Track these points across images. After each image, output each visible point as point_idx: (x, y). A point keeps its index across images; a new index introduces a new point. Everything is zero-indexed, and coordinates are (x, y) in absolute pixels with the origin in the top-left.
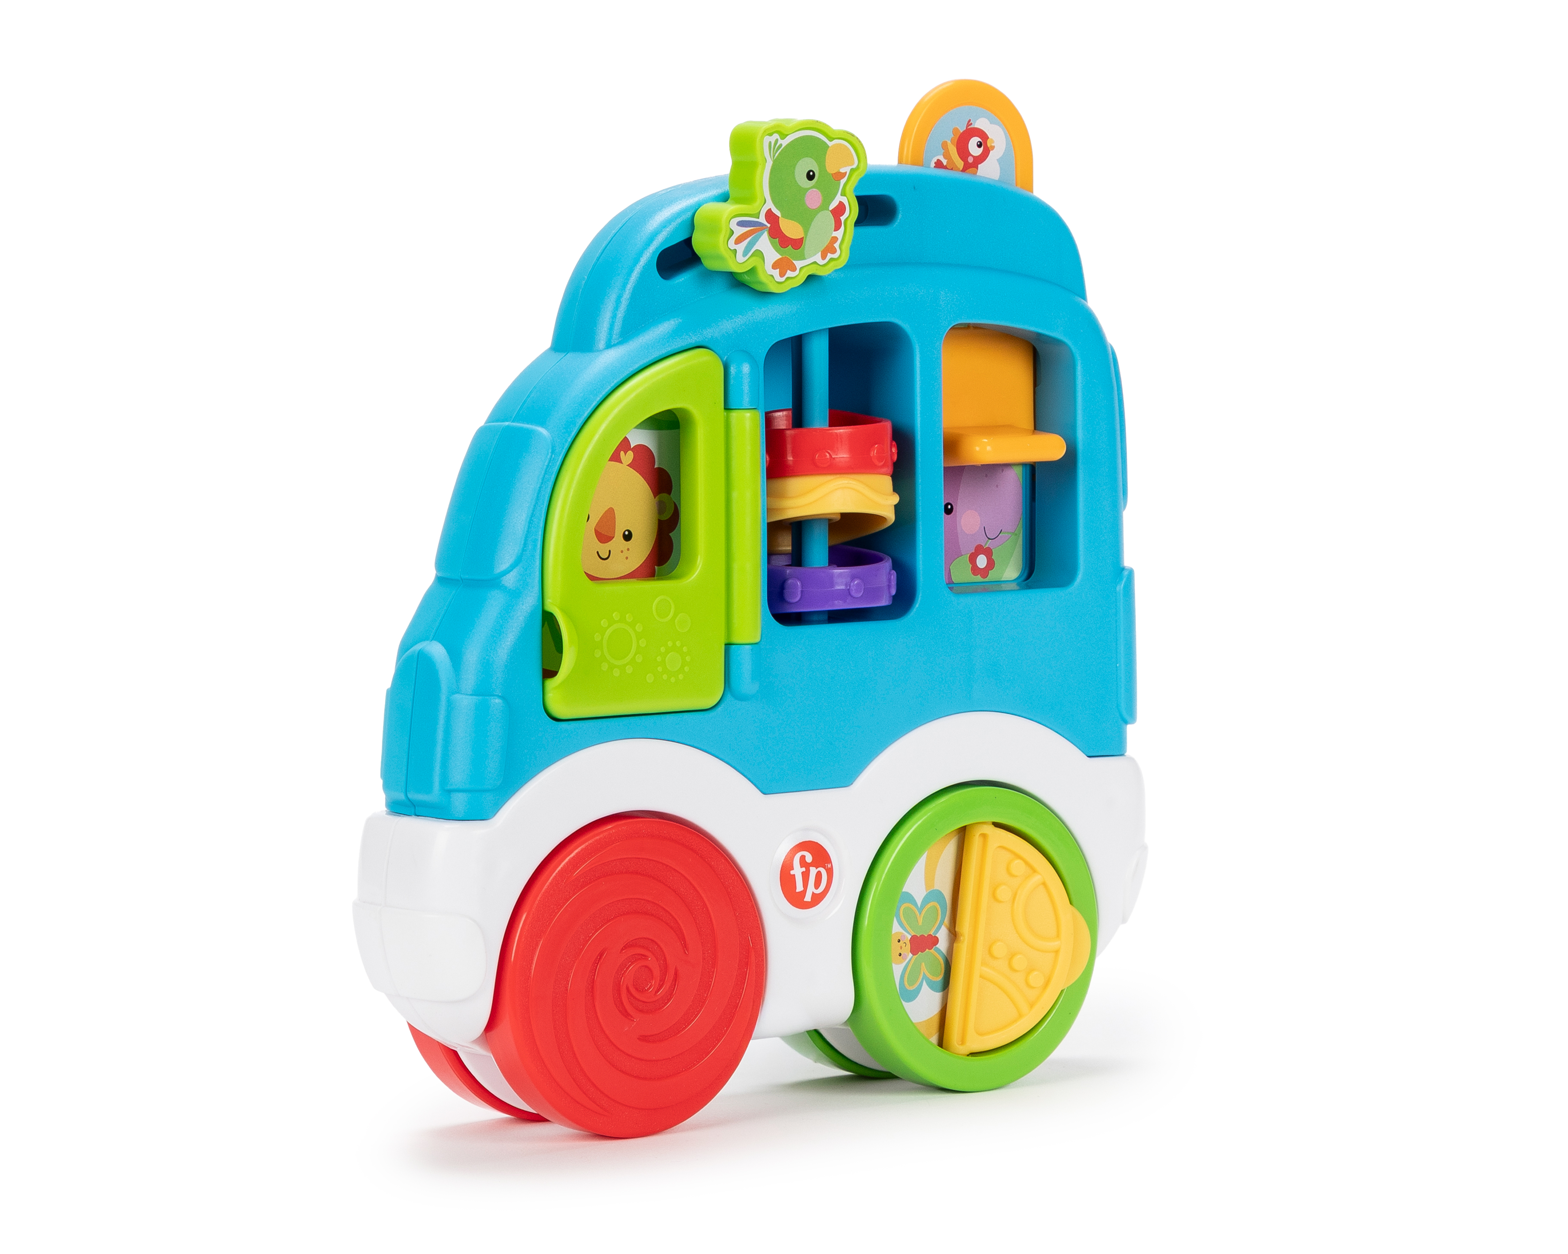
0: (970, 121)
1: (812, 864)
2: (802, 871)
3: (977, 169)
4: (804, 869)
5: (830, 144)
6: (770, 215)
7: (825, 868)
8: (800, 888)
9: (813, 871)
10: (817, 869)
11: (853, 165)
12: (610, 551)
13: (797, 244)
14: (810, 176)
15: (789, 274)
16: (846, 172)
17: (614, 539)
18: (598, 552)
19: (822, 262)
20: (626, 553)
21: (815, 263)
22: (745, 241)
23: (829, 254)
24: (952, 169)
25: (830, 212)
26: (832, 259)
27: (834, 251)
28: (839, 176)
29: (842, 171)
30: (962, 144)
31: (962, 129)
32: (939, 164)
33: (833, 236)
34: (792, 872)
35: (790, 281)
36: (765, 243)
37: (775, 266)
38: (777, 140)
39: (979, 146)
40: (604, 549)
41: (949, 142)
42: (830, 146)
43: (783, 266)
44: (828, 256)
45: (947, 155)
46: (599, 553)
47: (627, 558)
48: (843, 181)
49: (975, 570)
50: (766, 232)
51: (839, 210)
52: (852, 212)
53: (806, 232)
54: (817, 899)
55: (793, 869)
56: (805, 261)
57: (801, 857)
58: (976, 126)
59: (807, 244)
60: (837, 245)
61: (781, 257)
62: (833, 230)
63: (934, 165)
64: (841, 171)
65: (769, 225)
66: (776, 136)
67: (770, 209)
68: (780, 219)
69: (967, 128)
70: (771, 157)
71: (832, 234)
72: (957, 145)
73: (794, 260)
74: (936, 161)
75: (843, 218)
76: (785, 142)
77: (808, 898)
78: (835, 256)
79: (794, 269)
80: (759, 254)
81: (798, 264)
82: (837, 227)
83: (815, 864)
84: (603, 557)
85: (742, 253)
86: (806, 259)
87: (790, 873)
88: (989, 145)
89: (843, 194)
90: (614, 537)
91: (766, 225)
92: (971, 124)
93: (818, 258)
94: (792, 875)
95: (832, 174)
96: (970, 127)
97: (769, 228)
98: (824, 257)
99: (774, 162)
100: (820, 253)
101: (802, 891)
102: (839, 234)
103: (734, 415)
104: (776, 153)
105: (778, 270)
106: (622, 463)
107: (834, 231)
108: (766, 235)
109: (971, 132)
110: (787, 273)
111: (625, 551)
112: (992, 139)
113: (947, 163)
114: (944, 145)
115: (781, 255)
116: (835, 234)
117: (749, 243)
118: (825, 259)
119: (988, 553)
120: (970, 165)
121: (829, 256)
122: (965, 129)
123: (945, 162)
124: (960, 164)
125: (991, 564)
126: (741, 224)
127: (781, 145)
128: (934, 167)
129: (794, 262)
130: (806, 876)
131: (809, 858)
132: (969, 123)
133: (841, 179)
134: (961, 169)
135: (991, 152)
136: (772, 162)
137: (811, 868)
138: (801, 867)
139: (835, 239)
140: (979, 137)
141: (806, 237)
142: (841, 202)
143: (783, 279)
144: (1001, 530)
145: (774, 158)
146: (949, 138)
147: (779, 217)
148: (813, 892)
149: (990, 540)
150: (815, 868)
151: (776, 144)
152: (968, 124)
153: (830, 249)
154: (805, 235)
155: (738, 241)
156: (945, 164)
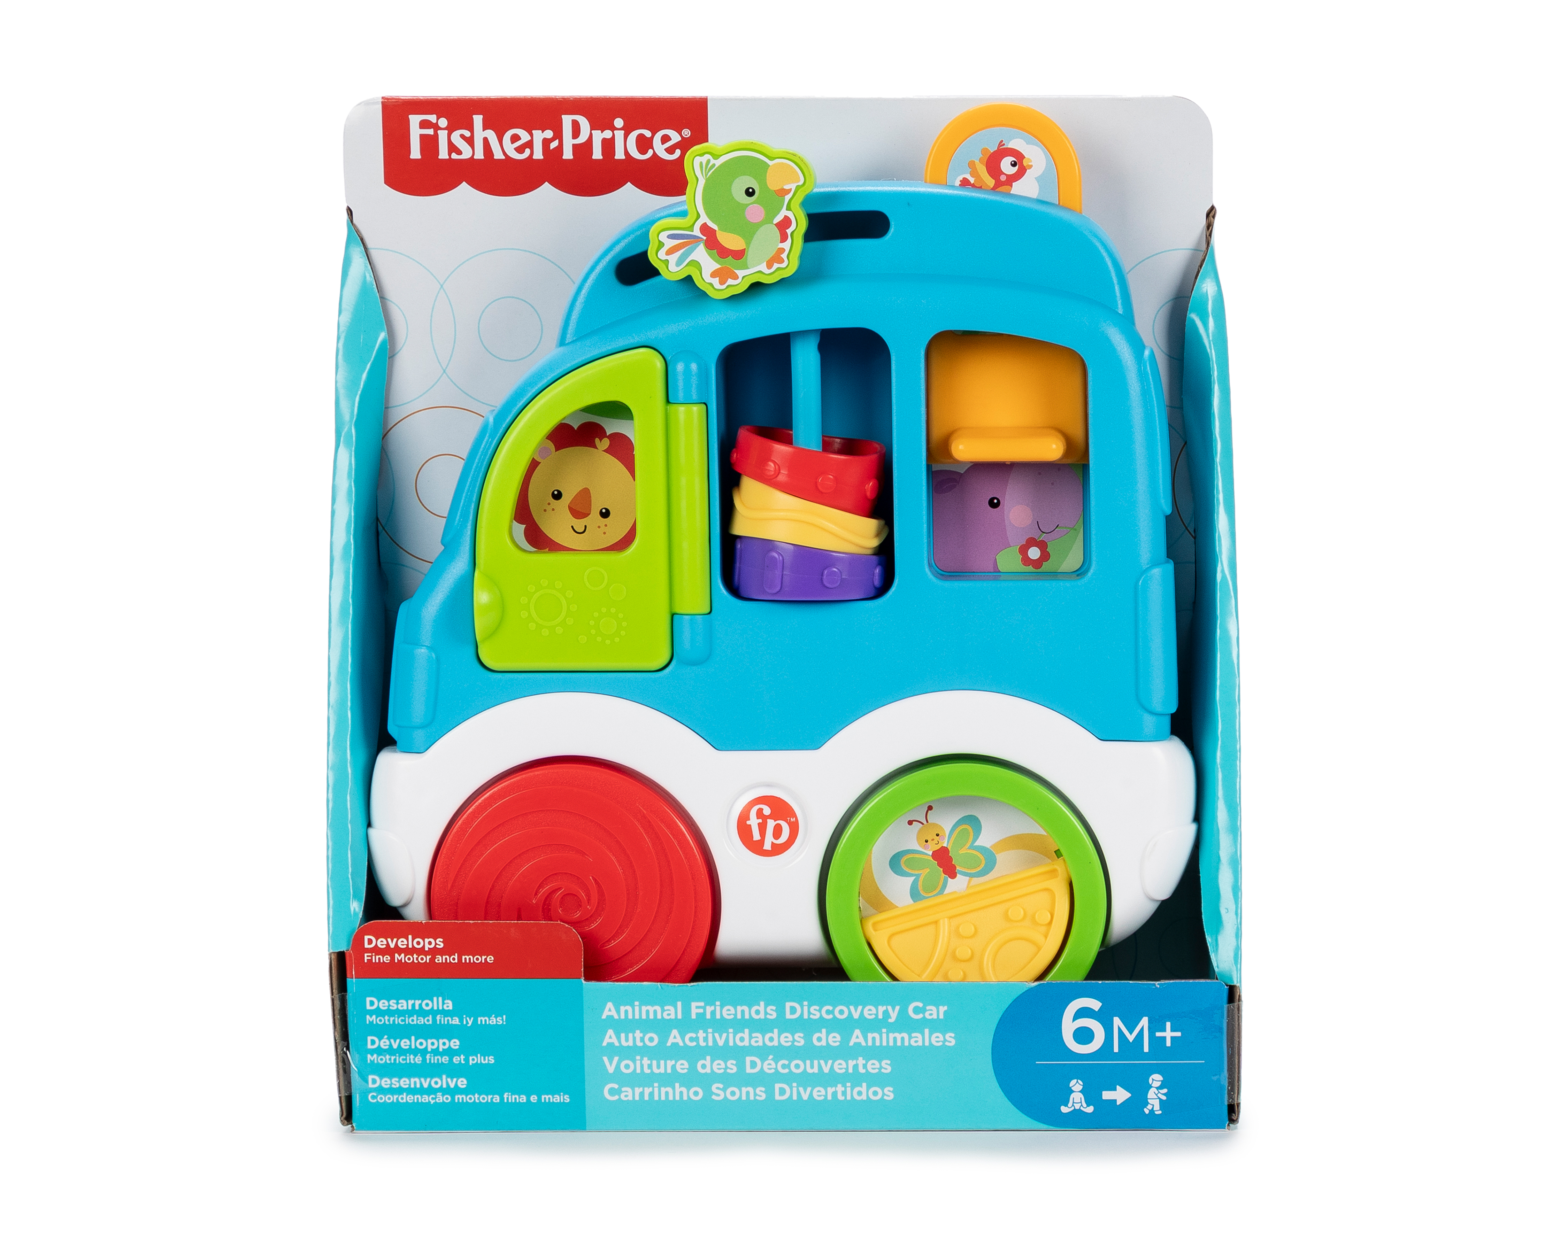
0: (1002, 141)
1: (770, 817)
2: (758, 822)
3: (1012, 187)
4: (760, 821)
5: (770, 163)
6: (705, 228)
7: (787, 822)
8: (756, 836)
9: (771, 824)
10: (775, 821)
11: (799, 182)
12: (586, 526)
13: (739, 255)
14: (750, 193)
15: (730, 282)
16: (791, 189)
17: (590, 516)
18: (572, 527)
19: (768, 271)
20: (603, 528)
21: (760, 272)
22: (677, 253)
23: (775, 264)
24: (981, 187)
25: (774, 226)
26: (778, 269)
27: (782, 261)
28: (783, 192)
29: (787, 187)
30: (993, 164)
31: (993, 148)
32: (965, 183)
33: (779, 247)
34: (748, 823)
35: (730, 289)
36: (701, 253)
37: (714, 275)
38: (709, 161)
39: (1014, 165)
40: (579, 524)
41: (977, 162)
42: (771, 165)
43: (723, 275)
44: (774, 266)
45: (974, 173)
46: (574, 527)
47: (605, 533)
48: (787, 198)
49: (1026, 561)
50: (702, 244)
51: (784, 224)
52: (800, 225)
53: (748, 244)
54: (778, 850)
55: (749, 820)
56: (748, 270)
57: (758, 810)
58: (1009, 147)
59: (750, 255)
60: (784, 256)
61: (720, 266)
62: (779, 242)
63: (960, 183)
64: (785, 188)
65: (705, 238)
66: (708, 157)
67: (706, 223)
68: (717, 232)
69: (998, 148)
70: (703, 176)
71: (778, 245)
72: (986, 165)
73: (736, 270)
74: (962, 179)
75: (789, 231)
76: (718, 162)
77: (767, 846)
78: (784, 265)
79: (736, 277)
80: (696, 264)
81: (740, 273)
82: (784, 238)
83: (772, 816)
84: (578, 531)
85: (675, 263)
86: (749, 268)
87: (746, 823)
88: (1025, 164)
89: (788, 209)
90: (589, 514)
91: (702, 238)
92: (1004, 145)
93: (763, 267)
94: (748, 825)
95: (775, 191)
96: (1001, 147)
97: (705, 240)
98: (769, 265)
99: (707, 180)
100: (765, 263)
101: (759, 840)
102: (786, 245)
103: (672, 408)
104: (709, 172)
105: (718, 278)
106: (597, 448)
107: (781, 242)
108: (702, 247)
109: (1002, 152)
110: (728, 281)
111: (603, 527)
112: (1029, 159)
113: (975, 181)
114: (972, 165)
115: (720, 265)
116: (781, 245)
117: (682, 254)
118: (771, 268)
119: (1042, 546)
120: (1003, 183)
121: (776, 266)
122: (996, 149)
123: (972, 180)
124: (991, 182)
125: (1045, 556)
126: (671, 237)
127: (714, 165)
128: (960, 185)
129: (735, 271)
130: (762, 828)
131: (767, 811)
132: (1001, 143)
133: (786, 195)
134: (992, 187)
135: (1028, 170)
136: (705, 181)
137: (768, 820)
138: (758, 819)
139: (782, 250)
140: (1013, 157)
141: (748, 248)
142: (787, 216)
143: (724, 286)
144: (1058, 525)
145: (706, 177)
146: (977, 157)
147: (716, 231)
148: (772, 842)
149: (1045, 534)
150: (773, 821)
151: (709, 164)
152: (999, 144)
153: (777, 258)
154: (746, 246)
155: (670, 252)
156: (972, 182)
